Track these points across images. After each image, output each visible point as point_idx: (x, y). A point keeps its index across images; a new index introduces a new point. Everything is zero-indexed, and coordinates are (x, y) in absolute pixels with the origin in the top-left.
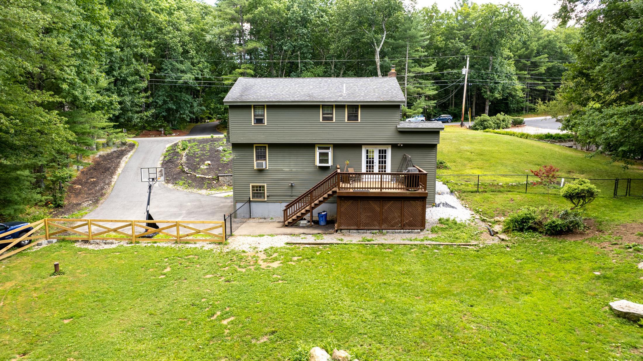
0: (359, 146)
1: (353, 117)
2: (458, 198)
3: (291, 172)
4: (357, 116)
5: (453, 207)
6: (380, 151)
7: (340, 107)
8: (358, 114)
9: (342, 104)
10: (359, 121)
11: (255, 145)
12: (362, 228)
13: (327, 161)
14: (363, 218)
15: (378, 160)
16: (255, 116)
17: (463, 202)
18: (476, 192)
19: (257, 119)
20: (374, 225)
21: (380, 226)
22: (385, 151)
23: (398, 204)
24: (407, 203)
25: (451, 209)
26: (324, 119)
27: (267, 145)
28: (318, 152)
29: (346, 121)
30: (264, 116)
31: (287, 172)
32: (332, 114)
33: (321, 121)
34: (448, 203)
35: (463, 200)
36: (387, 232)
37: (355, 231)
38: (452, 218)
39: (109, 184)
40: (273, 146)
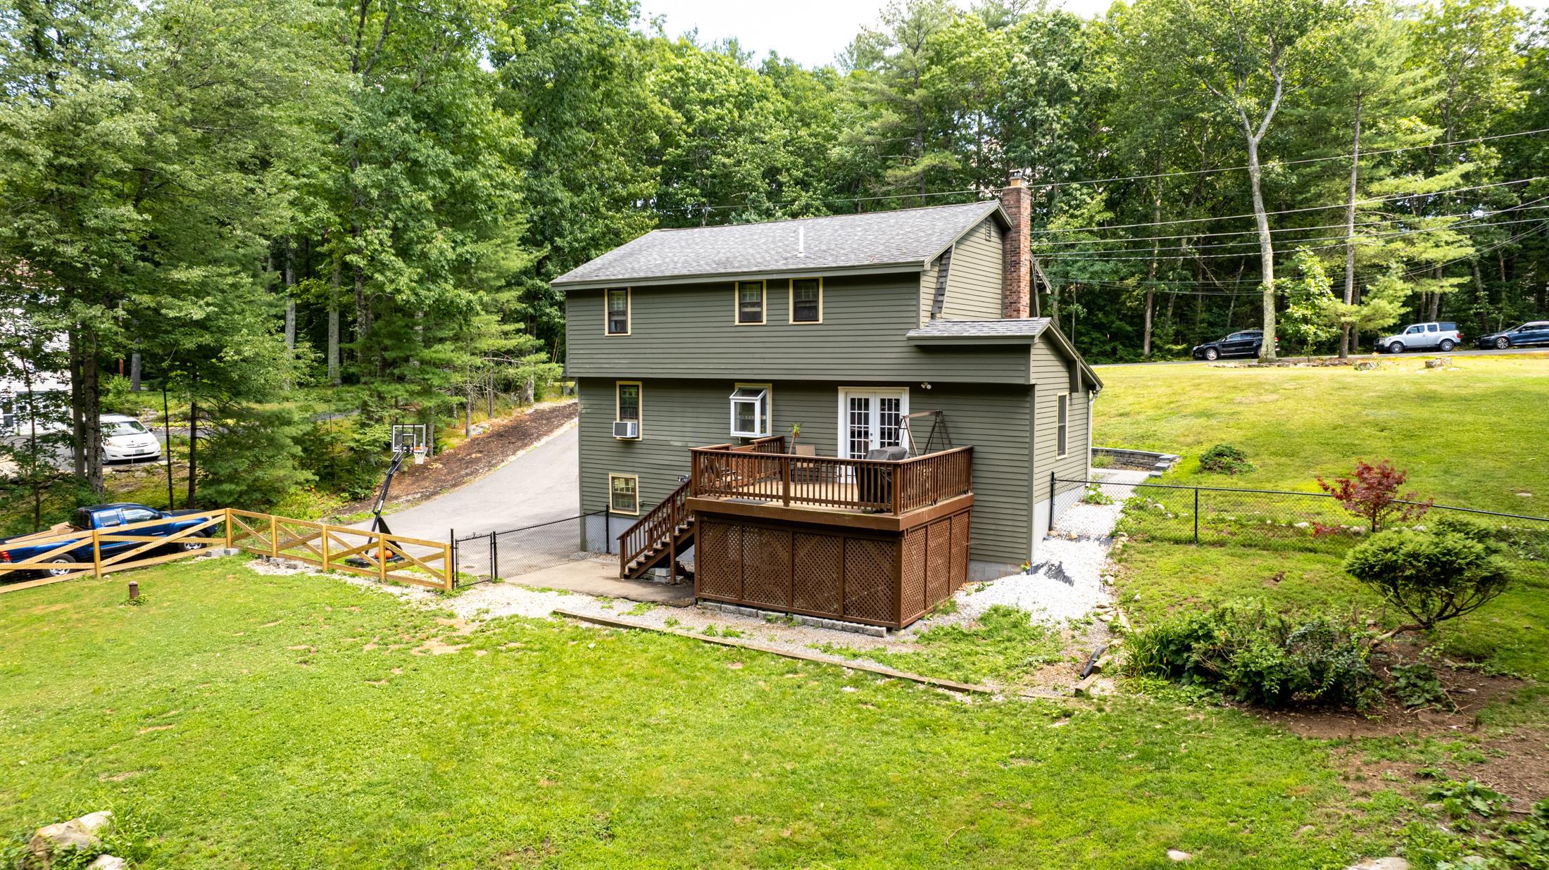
0: (828, 388)
1: (806, 311)
2: (1111, 555)
3: (685, 450)
4: (816, 309)
5: (1067, 580)
6: (883, 401)
7: (777, 285)
8: (817, 301)
9: (782, 276)
10: (821, 321)
11: (618, 383)
12: (746, 601)
13: (751, 424)
14: (751, 574)
15: (878, 426)
16: (609, 314)
17: (1117, 567)
18: (1191, 541)
19: (614, 322)
21: (792, 603)
22: (897, 401)
23: (833, 548)
24: (852, 546)
26: (744, 317)
27: (640, 383)
28: (735, 401)
29: (791, 322)
30: (626, 313)
31: (677, 448)
32: (760, 304)
33: (737, 323)
34: (1065, 566)
35: (1120, 561)
36: (804, 623)
37: (732, 608)
40: (652, 384)
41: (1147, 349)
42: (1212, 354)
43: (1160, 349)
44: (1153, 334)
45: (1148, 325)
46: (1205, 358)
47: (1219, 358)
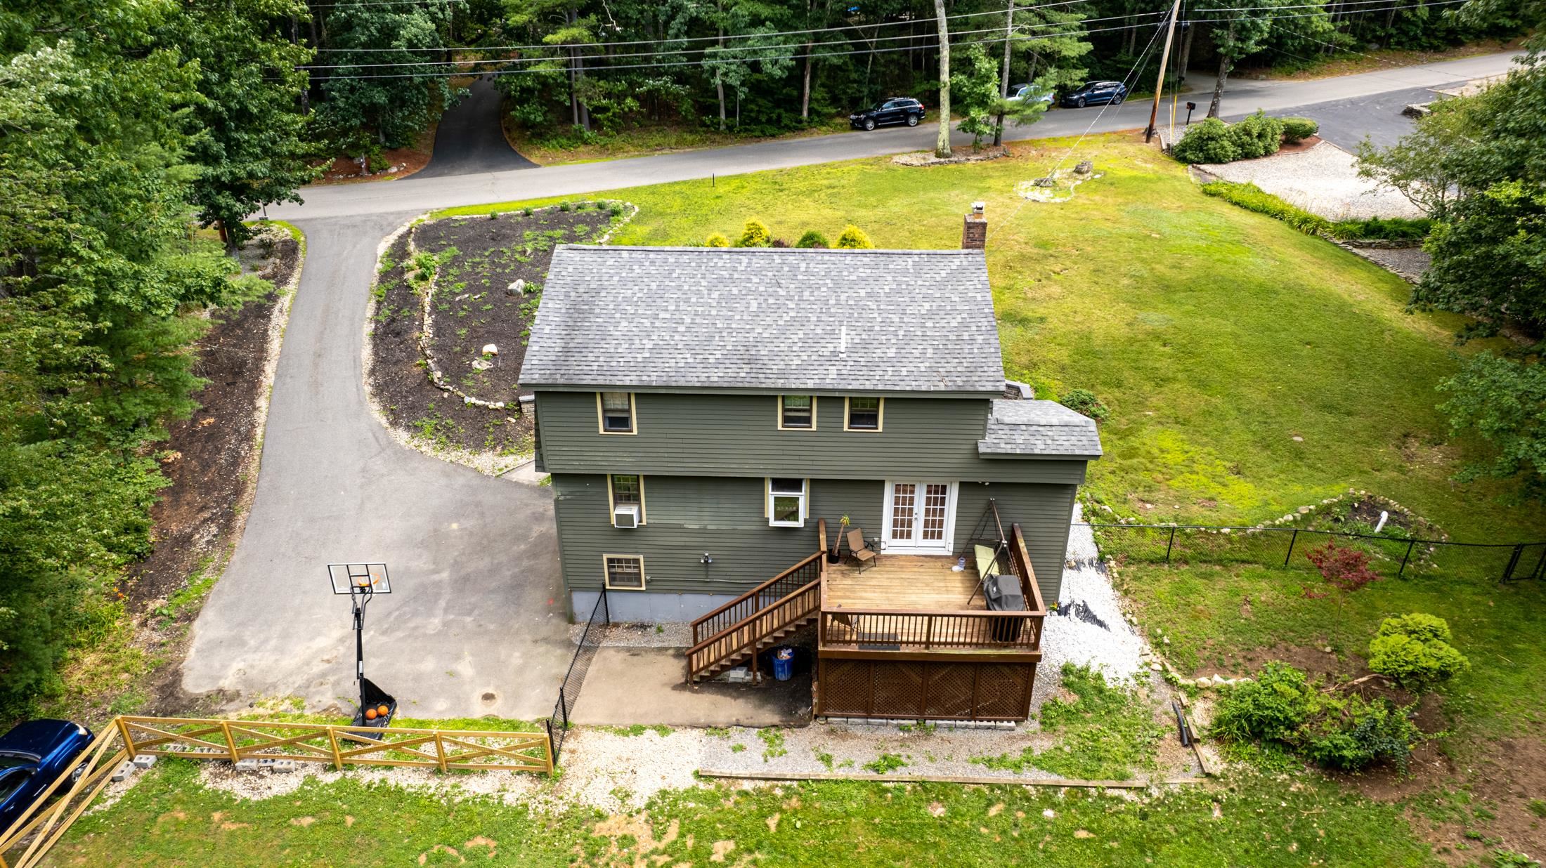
1: (864, 418)
2: (1116, 587)
3: (703, 531)
4: (876, 416)
5: (1101, 624)
6: (929, 486)
7: (830, 400)
9: (837, 394)
10: (879, 429)
11: (610, 478)
12: (876, 714)
13: (794, 515)
14: (880, 696)
15: (923, 508)
16: (604, 411)
17: (1127, 601)
18: (1166, 560)
19: (610, 418)
20: (906, 711)
21: (922, 713)
22: (944, 487)
23: (967, 671)
24: (988, 670)
25: (1096, 627)
27: (641, 479)
28: (771, 495)
29: (846, 429)
30: (629, 411)
31: (692, 532)
32: (809, 411)
33: (779, 428)
34: (1091, 607)
35: (1126, 592)
36: (937, 728)
38: (1094, 670)
39: (248, 437)
40: (653, 480)
41: (805, 114)
42: (870, 125)
43: (819, 114)
44: (810, 99)
45: (807, 90)
46: (865, 129)
47: (876, 127)
